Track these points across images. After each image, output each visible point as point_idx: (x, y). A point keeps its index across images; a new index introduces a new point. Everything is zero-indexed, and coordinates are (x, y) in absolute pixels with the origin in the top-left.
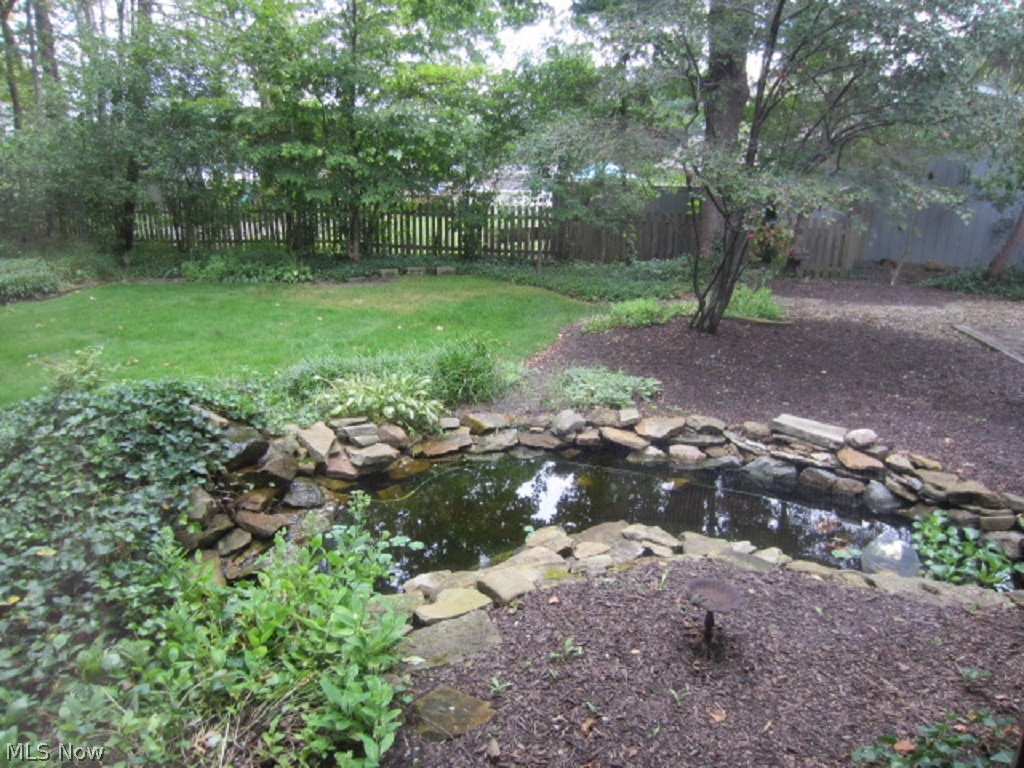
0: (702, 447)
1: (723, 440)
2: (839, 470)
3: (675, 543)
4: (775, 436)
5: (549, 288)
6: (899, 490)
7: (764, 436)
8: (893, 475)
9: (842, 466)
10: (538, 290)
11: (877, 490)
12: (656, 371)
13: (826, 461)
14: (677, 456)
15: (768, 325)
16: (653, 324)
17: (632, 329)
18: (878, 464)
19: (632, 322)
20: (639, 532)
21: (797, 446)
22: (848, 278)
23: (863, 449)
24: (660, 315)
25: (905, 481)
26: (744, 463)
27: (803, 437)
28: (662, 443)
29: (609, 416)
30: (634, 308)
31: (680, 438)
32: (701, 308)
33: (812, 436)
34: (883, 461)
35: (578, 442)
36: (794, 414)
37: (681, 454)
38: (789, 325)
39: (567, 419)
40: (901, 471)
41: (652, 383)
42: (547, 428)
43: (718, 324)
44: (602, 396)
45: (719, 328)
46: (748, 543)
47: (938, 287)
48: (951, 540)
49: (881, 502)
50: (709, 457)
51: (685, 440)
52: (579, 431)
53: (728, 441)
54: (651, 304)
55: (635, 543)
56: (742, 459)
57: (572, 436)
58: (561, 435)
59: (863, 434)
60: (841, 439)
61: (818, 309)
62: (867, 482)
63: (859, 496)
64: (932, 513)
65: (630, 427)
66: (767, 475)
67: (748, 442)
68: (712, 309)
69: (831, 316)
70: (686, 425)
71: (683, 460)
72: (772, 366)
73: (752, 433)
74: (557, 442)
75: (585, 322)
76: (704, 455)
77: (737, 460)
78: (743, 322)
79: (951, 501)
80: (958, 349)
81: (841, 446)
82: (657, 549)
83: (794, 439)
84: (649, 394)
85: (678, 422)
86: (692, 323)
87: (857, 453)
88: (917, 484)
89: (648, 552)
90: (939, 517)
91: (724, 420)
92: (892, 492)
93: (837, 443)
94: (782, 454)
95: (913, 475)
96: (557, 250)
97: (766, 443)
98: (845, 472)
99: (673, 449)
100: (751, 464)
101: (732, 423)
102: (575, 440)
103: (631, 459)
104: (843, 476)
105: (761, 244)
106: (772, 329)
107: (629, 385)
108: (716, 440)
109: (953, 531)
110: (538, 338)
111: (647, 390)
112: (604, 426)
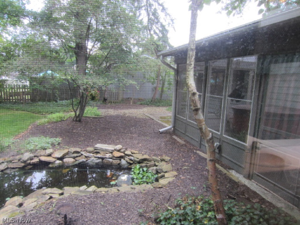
0: (74, 158)
1: (80, 154)
2: (113, 158)
3: (61, 191)
4: (95, 151)
5: (28, 111)
6: (129, 161)
7: (92, 151)
8: (127, 157)
9: (114, 157)
10: (24, 112)
11: (123, 162)
12: (61, 135)
13: (109, 156)
14: (66, 162)
15: (96, 118)
16: (62, 120)
17: (55, 122)
18: (123, 154)
19: (54, 120)
20: (48, 191)
21: (102, 153)
22: (120, 103)
23: (119, 151)
24: (64, 117)
25: (130, 158)
26: (87, 161)
27: (103, 150)
28: (61, 159)
29: (43, 152)
30: (55, 116)
31: (67, 156)
32: (76, 115)
33: (105, 149)
34: (124, 153)
35: (31, 163)
36: (101, 144)
37: (67, 161)
38: (103, 117)
39: (26, 156)
40: (129, 155)
41: (59, 140)
42: (19, 160)
43: (81, 119)
44: (40, 146)
45: (82, 120)
46: (85, 186)
47: (141, 104)
48: (140, 172)
49: (124, 165)
50: (76, 160)
51: (68, 156)
52: (32, 159)
53: (82, 155)
54: (61, 114)
55: (46, 195)
56: (86, 159)
57: (29, 162)
58: (25, 162)
59: (119, 147)
60: (113, 149)
61: (112, 112)
62: (120, 160)
63: (119, 164)
64: (136, 166)
65: (50, 155)
66: (93, 163)
67: (88, 154)
68: (79, 115)
69: (115, 114)
70: (69, 152)
71: (68, 163)
72: (96, 130)
73: (89, 151)
74: (23, 164)
75: (39, 121)
76: (74, 160)
77: (84, 160)
78: (89, 118)
79: (140, 161)
80: (145, 120)
81: (113, 151)
82: (53, 196)
83: (100, 151)
84: (57, 143)
85: (66, 151)
86: (74, 119)
87: (118, 152)
88: (132, 158)
89: (51, 198)
90: (138, 166)
91: (81, 148)
92: (127, 162)
93: (112, 150)
94: (97, 156)
95: (132, 156)
96: (32, 99)
97: (93, 153)
98: (115, 158)
99: (65, 160)
100: (89, 160)
101: (83, 149)
102: (30, 163)
103: (50, 166)
104: (114, 159)
105: (91, 95)
106: (97, 119)
107: (50, 141)
108: (78, 155)
109: (141, 169)
110: (21, 129)
111: (57, 142)
112: (41, 156)
